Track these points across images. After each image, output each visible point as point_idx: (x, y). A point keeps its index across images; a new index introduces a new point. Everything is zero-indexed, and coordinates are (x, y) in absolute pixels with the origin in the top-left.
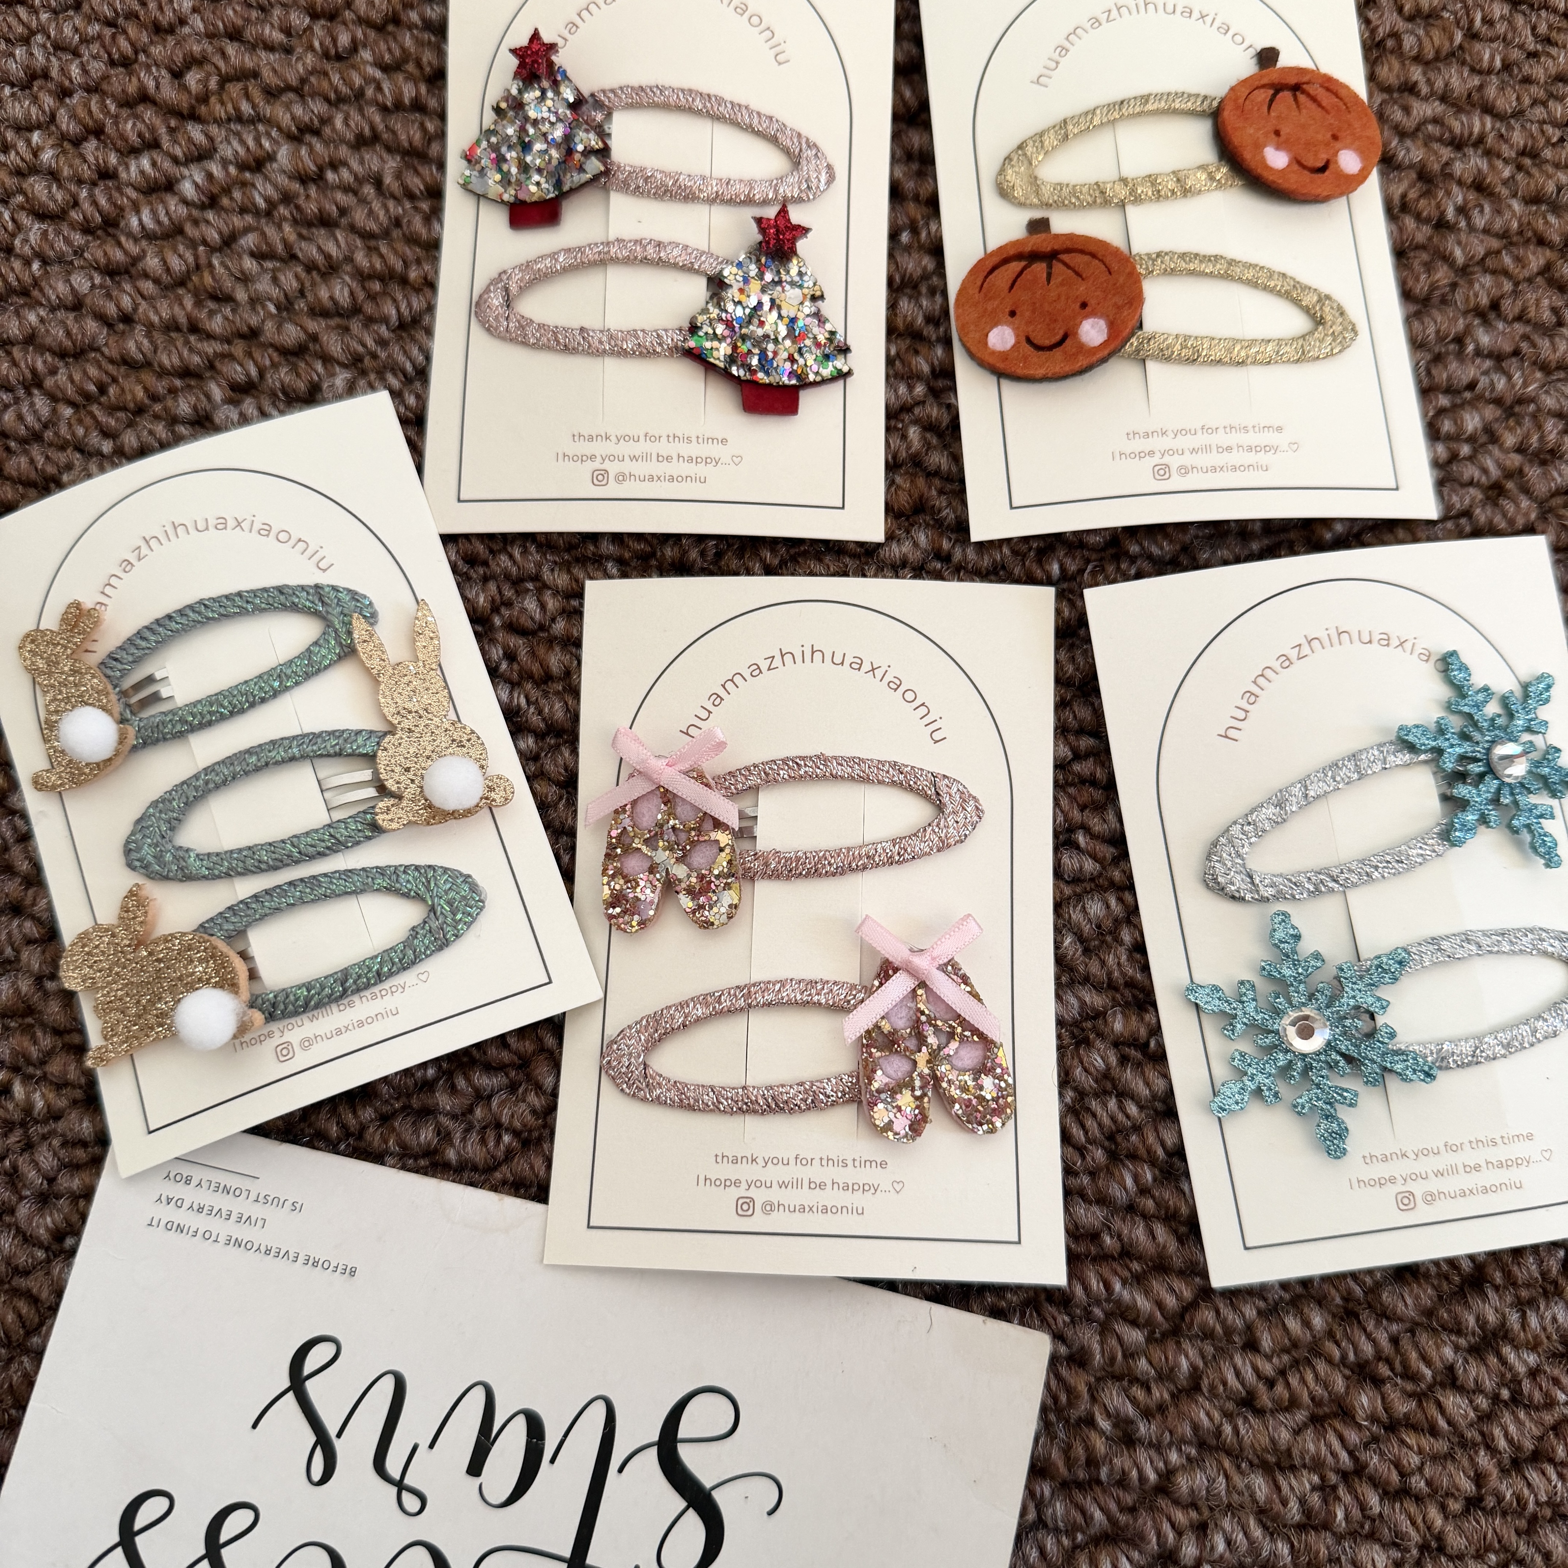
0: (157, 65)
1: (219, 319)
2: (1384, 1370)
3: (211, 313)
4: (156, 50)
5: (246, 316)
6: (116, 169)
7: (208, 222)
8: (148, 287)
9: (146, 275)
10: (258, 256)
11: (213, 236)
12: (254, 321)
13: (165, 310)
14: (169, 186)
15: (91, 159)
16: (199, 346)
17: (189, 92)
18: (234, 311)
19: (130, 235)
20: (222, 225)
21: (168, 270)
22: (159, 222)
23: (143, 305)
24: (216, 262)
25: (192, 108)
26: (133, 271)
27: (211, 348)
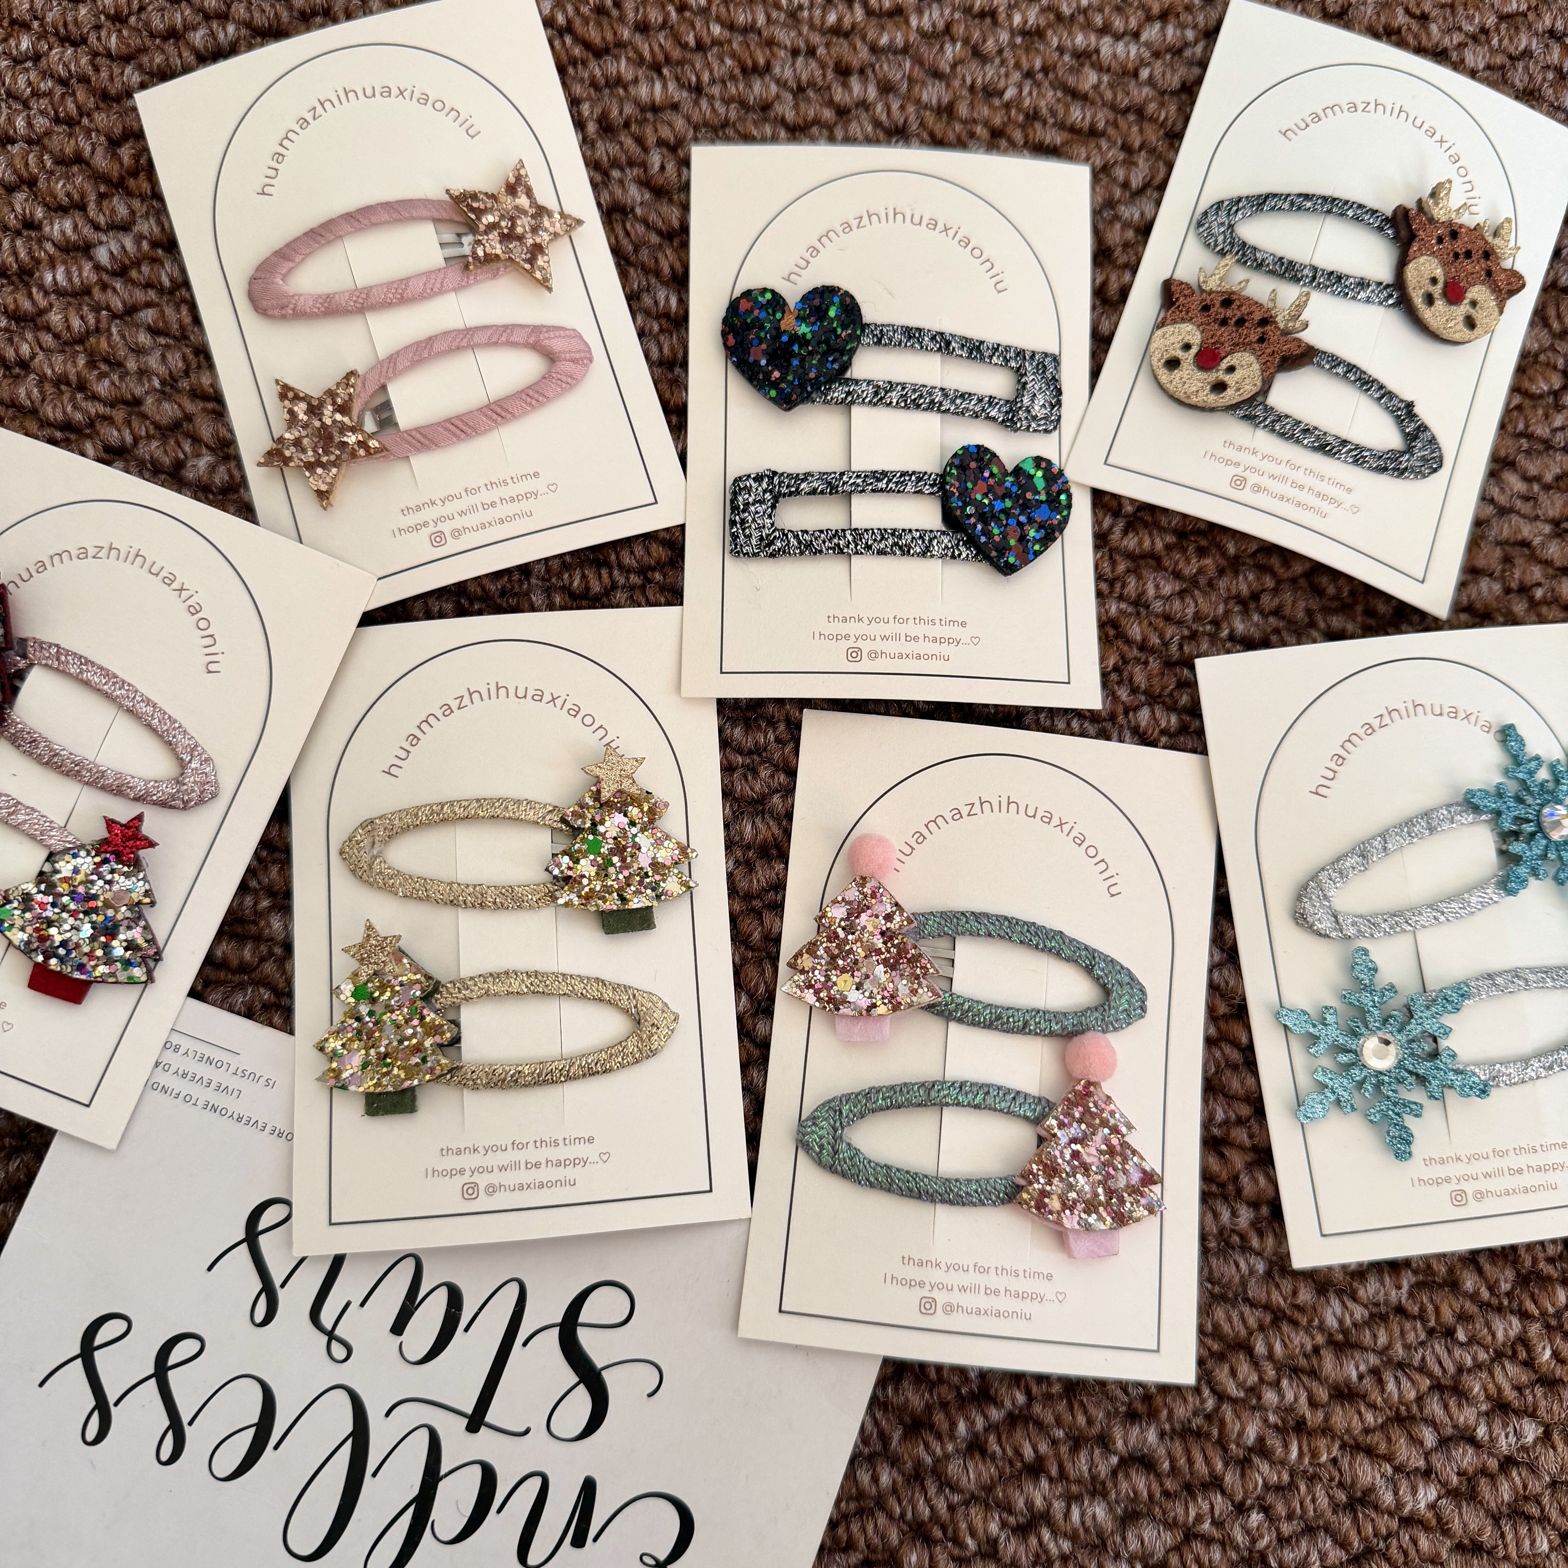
0: (98, 131)
1: (106, 382)
2: (937, 1533)
3: (102, 376)
4: (100, 118)
5: (132, 385)
6: (41, 222)
7: (115, 290)
8: (48, 339)
9: (48, 329)
10: (154, 331)
11: (117, 304)
12: (139, 391)
13: (59, 364)
14: (86, 249)
15: (18, 209)
16: (84, 404)
17: (122, 164)
18: (121, 378)
19: (41, 287)
20: (126, 296)
21: (69, 328)
22: (70, 279)
23: (41, 356)
24: (114, 330)
25: (122, 179)
26: (39, 320)
27: (93, 408)
